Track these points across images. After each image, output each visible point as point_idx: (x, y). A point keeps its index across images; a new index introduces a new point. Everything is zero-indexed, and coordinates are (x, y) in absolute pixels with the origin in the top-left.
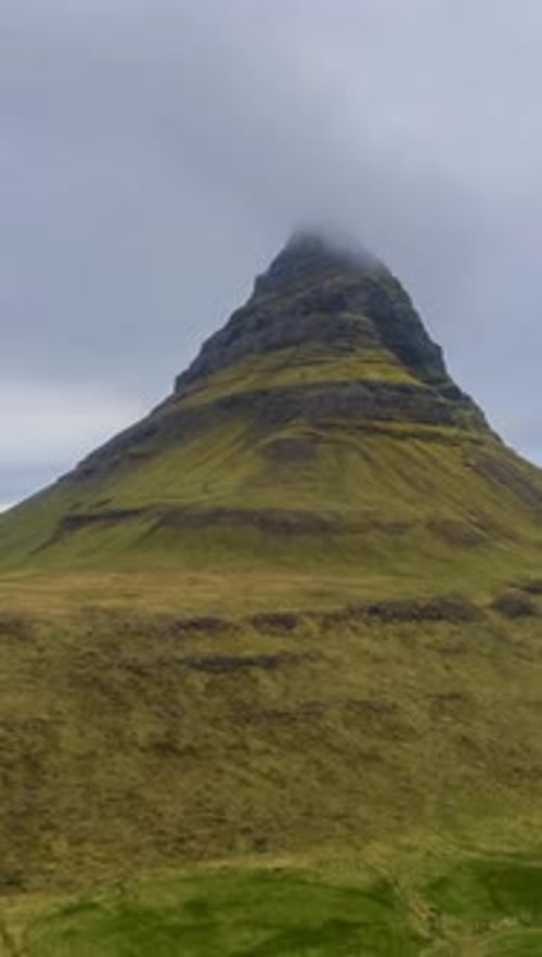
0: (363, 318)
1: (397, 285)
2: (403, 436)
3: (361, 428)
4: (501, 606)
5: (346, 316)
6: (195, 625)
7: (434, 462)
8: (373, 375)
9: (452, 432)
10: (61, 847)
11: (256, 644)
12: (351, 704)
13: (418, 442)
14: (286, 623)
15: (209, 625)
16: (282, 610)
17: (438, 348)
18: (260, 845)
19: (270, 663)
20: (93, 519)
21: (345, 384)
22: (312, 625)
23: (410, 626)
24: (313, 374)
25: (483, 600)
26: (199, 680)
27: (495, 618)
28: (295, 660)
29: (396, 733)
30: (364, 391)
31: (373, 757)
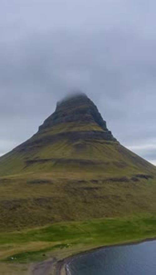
0: (90, 115)
1: (96, 107)
2: (102, 143)
3: (94, 141)
4: (133, 179)
5: (87, 115)
6: (80, 182)
7: (110, 149)
8: (95, 129)
9: (112, 142)
10: (77, 216)
11: (93, 185)
12: (112, 196)
13: (106, 145)
14: (96, 182)
15: (83, 182)
16: (94, 179)
17: (105, 122)
18: (107, 216)
19: (97, 188)
20: (36, 161)
21: (89, 131)
22: (101, 182)
23: (118, 182)
24: (81, 129)
25: (129, 178)
26: (86, 191)
27: (132, 181)
28: (100, 188)
29: (122, 201)
30: (93, 133)
31: (119, 204)
